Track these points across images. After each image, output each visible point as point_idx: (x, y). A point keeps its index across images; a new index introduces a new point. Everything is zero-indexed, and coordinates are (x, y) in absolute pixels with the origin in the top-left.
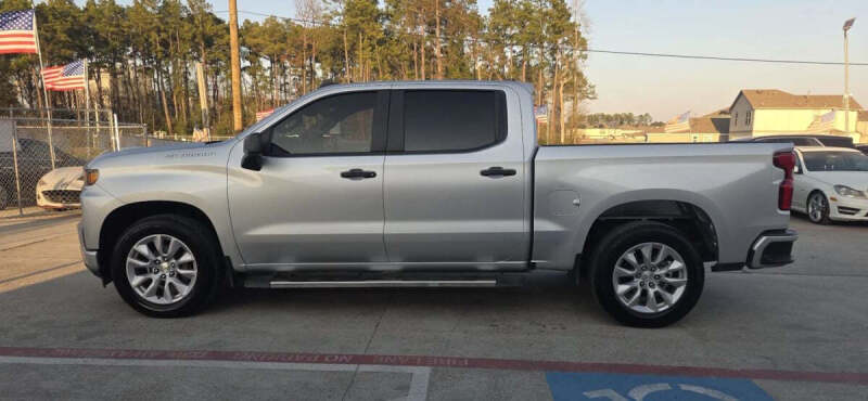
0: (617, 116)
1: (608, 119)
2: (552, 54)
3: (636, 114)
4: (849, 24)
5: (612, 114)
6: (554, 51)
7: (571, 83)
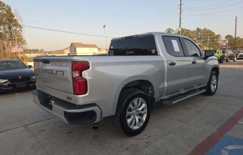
0: (33, 50)
1: (30, 50)
2: (9, 29)
3: (39, 49)
4: (104, 26)
5: (32, 49)
6: (10, 28)
7: (19, 39)
